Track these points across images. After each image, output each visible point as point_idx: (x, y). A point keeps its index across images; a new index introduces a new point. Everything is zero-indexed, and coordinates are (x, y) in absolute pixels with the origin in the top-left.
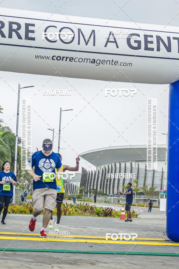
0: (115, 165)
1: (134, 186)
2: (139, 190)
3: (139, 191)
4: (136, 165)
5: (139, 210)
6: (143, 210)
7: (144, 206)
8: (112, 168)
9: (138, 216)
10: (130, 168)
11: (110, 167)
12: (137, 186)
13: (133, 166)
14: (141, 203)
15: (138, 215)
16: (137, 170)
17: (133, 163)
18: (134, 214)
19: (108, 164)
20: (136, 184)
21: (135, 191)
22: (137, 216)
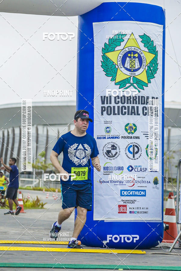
0: (13, 131)
1: (41, 161)
2: (47, 167)
3: (48, 170)
4: (43, 131)
5: (47, 198)
6: (53, 197)
7: (54, 191)
8: (8, 135)
9: (45, 207)
10: (35, 135)
11: (6, 134)
12: (45, 162)
13: (40, 132)
14: (52, 186)
15: (45, 204)
16: (45, 138)
17: (40, 128)
18: (39, 204)
19: (3, 130)
20: (43, 159)
21: (41, 168)
22: (42, 206)
